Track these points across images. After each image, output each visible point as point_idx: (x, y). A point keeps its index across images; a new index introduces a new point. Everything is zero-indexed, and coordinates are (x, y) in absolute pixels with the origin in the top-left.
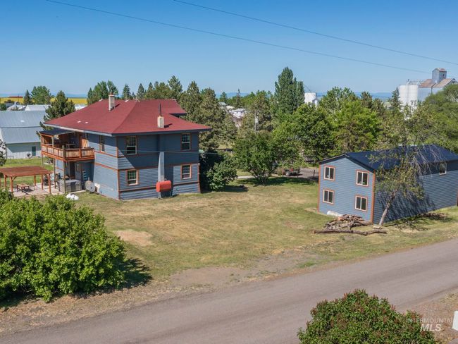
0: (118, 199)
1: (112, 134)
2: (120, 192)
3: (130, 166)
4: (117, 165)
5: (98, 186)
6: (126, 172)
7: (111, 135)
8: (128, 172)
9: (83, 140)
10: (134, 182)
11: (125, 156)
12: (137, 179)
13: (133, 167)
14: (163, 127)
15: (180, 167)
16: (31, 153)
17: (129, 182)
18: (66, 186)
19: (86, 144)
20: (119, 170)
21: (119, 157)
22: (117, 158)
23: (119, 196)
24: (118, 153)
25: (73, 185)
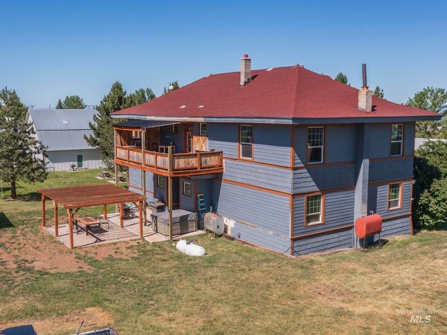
0: (288, 254)
1: (293, 119)
2: (294, 240)
3: (311, 186)
4: (290, 186)
5: (230, 224)
6: (305, 198)
7: (290, 122)
8: (308, 199)
9: (195, 138)
10: (316, 218)
11: (306, 166)
12: (321, 212)
13: (316, 189)
14: (369, 109)
15: (387, 187)
16: (76, 163)
17: (309, 219)
18: (172, 223)
19: (201, 144)
20: (294, 196)
21: (295, 169)
22: (290, 171)
23: (292, 248)
24: (294, 160)
25: (184, 220)
